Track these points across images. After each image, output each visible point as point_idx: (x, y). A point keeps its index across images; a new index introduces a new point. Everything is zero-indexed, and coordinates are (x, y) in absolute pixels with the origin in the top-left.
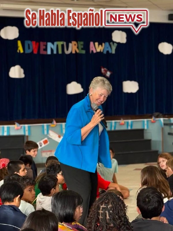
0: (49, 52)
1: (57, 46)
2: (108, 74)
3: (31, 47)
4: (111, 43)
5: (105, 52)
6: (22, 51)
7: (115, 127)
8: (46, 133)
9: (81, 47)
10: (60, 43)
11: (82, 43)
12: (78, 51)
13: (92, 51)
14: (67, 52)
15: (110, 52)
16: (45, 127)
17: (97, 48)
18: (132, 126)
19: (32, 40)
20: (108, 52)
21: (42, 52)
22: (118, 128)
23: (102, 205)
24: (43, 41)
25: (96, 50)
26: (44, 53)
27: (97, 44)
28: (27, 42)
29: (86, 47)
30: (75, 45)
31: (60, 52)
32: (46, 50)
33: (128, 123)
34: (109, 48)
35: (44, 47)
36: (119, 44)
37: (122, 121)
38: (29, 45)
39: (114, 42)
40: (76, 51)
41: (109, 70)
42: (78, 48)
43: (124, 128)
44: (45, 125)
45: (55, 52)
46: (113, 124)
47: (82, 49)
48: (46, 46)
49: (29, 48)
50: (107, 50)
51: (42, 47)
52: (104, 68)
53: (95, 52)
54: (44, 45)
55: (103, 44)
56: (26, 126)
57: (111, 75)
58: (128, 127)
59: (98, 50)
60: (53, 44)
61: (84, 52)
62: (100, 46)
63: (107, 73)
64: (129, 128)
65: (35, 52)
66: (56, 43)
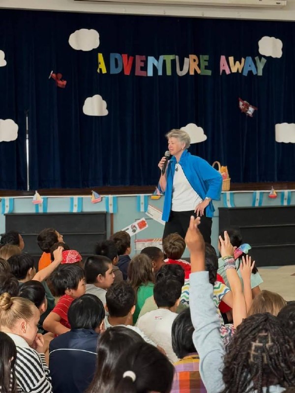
0: (150, 73)
1: (164, 62)
2: (250, 111)
3: (120, 63)
4: (257, 58)
5: (245, 74)
6: (104, 71)
7: (260, 203)
9: (204, 64)
10: (169, 58)
11: (206, 57)
12: (199, 72)
13: (224, 71)
14: (181, 73)
15: (255, 73)
16: (142, 200)
17: (232, 66)
18: (289, 200)
19: (121, 52)
20: (250, 72)
21: (138, 72)
22: (266, 203)
23: (255, 341)
24: (141, 54)
25: (231, 70)
26: (143, 74)
27: (231, 59)
28: (113, 56)
29: (214, 65)
30: (195, 61)
31: (169, 73)
32: (145, 68)
33: (283, 194)
34: (253, 66)
35: (142, 64)
36: (269, 59)
37: (273, 192)
38: (116, 60)
39: (261, 56)
40: (195, 71)
41: (252, 104)
42: (199, 65)
43: (276, 203)
44: (142, 195)
45: (160, 73)
46: (258, 197)
47: (206, 68)
48: (146, 62)
49: (117, 66)
50: (249, 69)
51: (139, 64)
52: (243, 100)
53: (228, 72)
54: (142, 61)
55: (243, 60)
56: (110, 196)
57: (254, 113)
58: (282, 201)
59: (234, 70)
60: (157, 59)
61: (209, 73)
62: (238, 62)
63: (248, 108)
64: (285, 204)
65: (127, 72)
66: (162, 58)
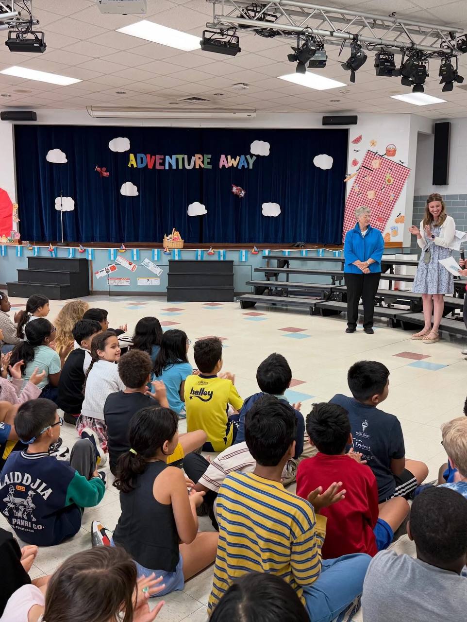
0: (167, 168)
1: (177, 160)
3: (144, 160)
4: (248, 157)
5: (240, 167)
6: (134, 165)
7: (202, 257)
8: (112, 258)
9: (207, 161)
10: (181, 157)
11: (210, 156)
12: (202, 166)
13: (223, 166)
14: (188, 168)
15: (246, 167)
16: (112, 252)
17: (228, 162)
18: (224, 256)
21: (158, 167)
22: (206, 258)
25: (228, 165)
26: (161, 167)
27: (229, 157)
28: (140, 156)
29: (215, 161)
30: (200, 158)
31: (181, 167)
32: (163, 164)
33: (219, 253)
34: (245, 162)
35: (161, 161)
36: (258, 156)
38: (142, 159)
39: (252, 155)
40: (200, 166)
42: (203, 162)
43: (215, 258)
44: (112, 249)
45: (174, 167)
46: (199, 253)
47: (209, 163)
48: (164, 160)
49: (142, 162)
50: (243, 164)
51: (159, 161)
53: (226, 166)
54: (161, 159)
55: (238, 158)
58: (219, 257)
59: (231, 165)
60: (171, 157)
61: (210, 167)
62: (233, 159)
64: (222, 259)
65: (150, 167)
66: (174, 157)
